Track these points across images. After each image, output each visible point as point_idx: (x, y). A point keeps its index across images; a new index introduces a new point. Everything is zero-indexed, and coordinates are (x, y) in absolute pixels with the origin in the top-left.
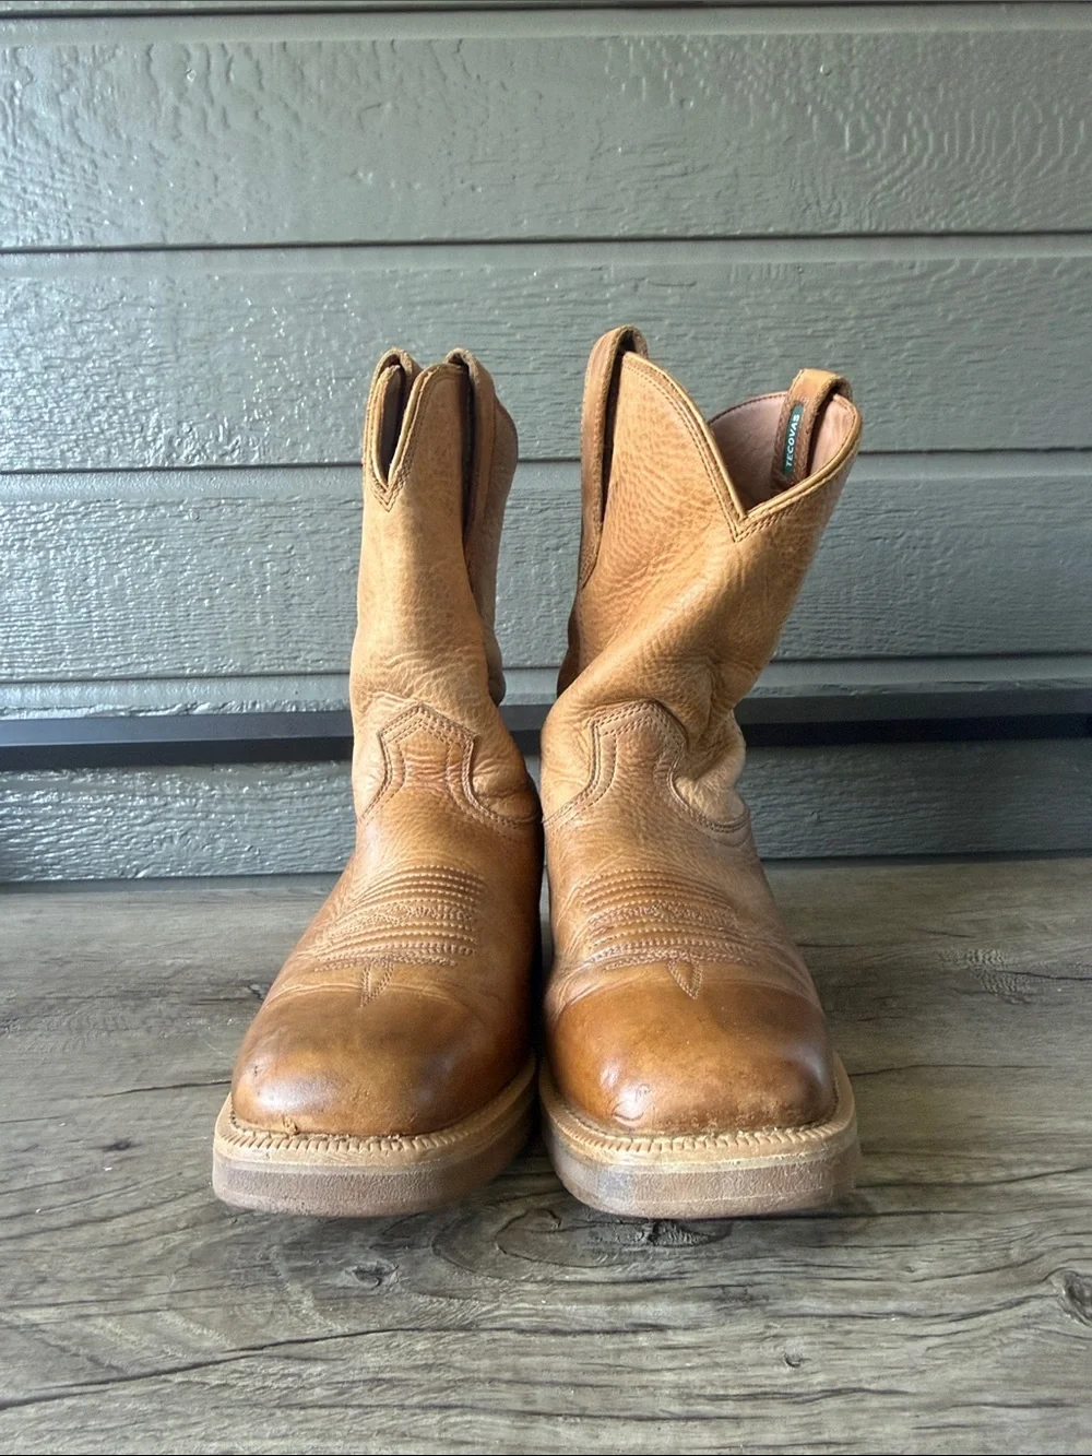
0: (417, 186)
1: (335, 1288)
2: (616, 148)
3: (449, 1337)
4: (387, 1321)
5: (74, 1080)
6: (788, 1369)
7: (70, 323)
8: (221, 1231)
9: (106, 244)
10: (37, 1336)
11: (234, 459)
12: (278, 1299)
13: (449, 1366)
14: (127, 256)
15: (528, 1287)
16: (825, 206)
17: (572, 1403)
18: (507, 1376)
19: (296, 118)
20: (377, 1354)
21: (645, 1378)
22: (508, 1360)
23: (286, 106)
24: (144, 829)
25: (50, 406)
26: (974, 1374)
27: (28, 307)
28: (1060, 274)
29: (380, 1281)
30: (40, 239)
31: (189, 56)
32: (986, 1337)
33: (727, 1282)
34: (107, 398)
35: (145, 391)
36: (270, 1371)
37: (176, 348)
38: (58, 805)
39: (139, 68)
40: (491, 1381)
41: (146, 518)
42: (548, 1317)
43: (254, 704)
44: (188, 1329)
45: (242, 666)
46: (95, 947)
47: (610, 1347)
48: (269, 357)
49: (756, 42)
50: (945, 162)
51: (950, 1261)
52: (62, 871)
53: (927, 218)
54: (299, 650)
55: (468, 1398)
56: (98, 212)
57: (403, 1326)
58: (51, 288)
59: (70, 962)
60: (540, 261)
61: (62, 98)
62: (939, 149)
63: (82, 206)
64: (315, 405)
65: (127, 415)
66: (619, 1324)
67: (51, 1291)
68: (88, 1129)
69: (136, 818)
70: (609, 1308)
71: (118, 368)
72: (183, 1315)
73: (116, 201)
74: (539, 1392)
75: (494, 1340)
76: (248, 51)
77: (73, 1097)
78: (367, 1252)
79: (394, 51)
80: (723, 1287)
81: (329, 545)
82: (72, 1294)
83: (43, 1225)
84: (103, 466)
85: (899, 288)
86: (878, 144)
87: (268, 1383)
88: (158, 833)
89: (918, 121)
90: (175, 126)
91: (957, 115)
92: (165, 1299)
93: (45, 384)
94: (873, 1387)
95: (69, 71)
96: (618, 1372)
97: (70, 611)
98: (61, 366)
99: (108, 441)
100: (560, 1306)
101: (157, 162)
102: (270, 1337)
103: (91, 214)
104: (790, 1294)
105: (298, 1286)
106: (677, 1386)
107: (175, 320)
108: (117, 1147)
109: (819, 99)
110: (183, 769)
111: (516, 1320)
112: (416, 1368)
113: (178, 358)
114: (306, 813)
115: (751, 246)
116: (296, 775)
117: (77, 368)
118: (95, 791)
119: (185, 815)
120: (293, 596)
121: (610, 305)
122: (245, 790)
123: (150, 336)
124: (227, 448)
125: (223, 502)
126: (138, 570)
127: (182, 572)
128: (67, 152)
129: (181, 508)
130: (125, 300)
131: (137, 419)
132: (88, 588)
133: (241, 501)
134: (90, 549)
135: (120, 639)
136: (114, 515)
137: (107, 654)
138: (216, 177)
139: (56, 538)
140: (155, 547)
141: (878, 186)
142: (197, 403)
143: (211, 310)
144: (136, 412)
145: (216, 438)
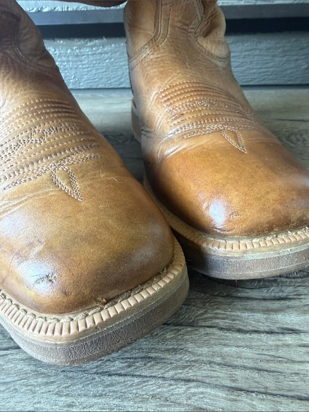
3: (183, 330)
17: (258, 383)
18: (218, 360)
21: (296, 367)
22: (217, 349)
40: (210, 363)
42: (234, 320)
43: (68, 8)
47: (272, 343)
66: (274, 328)
70: (265, 316)
74: (239, 373)
75: (208, 334)
96: (280, 362)
100: (239, 313)
116: (89, 44)
122: (69, 51)
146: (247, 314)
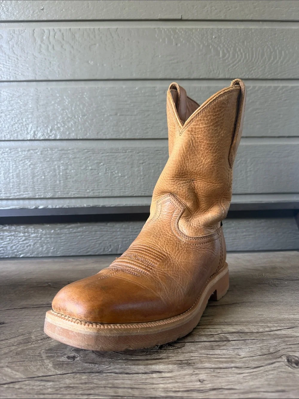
0: (105, 65)
1: (60, 361)
2: (159, 56)
3: (93, 375)
4: (75, 370)
6: (199, 383)
7: (9, 101)
8: (27, 346)
9: (19, 80)
11: (52, 137)
12: (41, 364)
13: (92, 383)
14: (25, 83)
15: (120, 361)
16: (215, 71)
17: (130, 393)
18: (110, 386)
19: (72, 47)
20: (70, 379)
21: (154, 386)
22: (111, 381)
23: (70, 44)
24: (23, 242)
25: (2, 123)
26: (257, 383)
28: (279, 90)
29: (74, 359)
30: (2, 78)
31: (44, 32)
32: (262, 373)
33: (183, 359)
34: (18, 121)
35: (28, 118)
36: (36, 384)
37: (37, 107)
39: (31, 35)
40: (105, 387)
41: (27, 153)
42: (125, 369)
43: (56, 206)
44: (12, 373)
45: (53, 196)
47: (144, 377)
48: (63, 110)
49: (196, 29)
50: (247, 61)
51: (251, 353)
53: (243, 75)
54: (70, 191)
55: (97, 392)
56: (18, 71)
57: (80, 372)
58: (4, 91)
60: (139, 84)
61: (10, 42)
62: (245, 57)
63: (13, 70)
64: (75, 123)
65: (23, 125)
66: (148, 371)
69: (21, 239)
70: (145, 367)
71: (21, 113)
72: (11, 368)
73: (23, 69)
74: (120, 390)
75: (107, 376)
76: (60, 31)
78: (71, 352)
79: (99, 31)
80: (181, 361)
81: (79, 162)
84: (16, 139)
86: (229, 56)
87: (34, 387)
88: (27, 244)
89: (240, 50)
90: (40, 49)
91: (250, 49)
92: (7, 364)
94: (226, 387)
95: (12, 35)
96: (145, 384)
97: (5, 179)
98: (6, 112)
99: (17, 132)
100: (129, 366)
101: (34, 59)
102: (37, 375)
103: (16, 72)
104: (202, 362)
105: (48, 361)
106: (163, 388)
107: (37, 100)
109: (213, 44)
110: (35, 225)
111: (115, 370)
112: (81, 383)
113: (38, 110)
114: (70, 238)
115: (196, 81)
117: (10, 113)
118: (9, 231)
119: (35, 239)
120: (68, 176)
121: (157, 97)
122: (53, 231)
123: (30, 104)
124: (51, 134)
125: (49, 149)
126: (24, 168)
127: (37, 169)
128: (10, 56)
129: (37, 151)
130: (24, 94)
131: (26, 126)
132: (10, 173)
133: (54, 149)
134: (11, 162)
135: (18, 187)
136: (18, 153)
137: (14, 192)
138: (50, 63)
139: (2, 159)
140: (29, 162)
141: (230, 67)
142: (42, 122)
143: (48, 97)
144: (25, 125)
145: (47, 131)
146: (134, 366)
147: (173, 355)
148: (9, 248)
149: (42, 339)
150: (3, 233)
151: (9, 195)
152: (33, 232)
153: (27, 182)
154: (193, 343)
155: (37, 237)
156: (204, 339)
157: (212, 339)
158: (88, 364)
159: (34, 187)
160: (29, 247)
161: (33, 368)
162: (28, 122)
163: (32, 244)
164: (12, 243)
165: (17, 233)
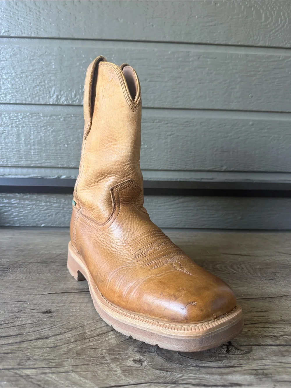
0: (136, 24)
1: (127, 366)
2: (195, 16)
3: (169, 386)
4: (147, 379)
5: (31, 289)
7: (30, 60)
8: (85, 344)
9: (41, 36)
10: (30, 380)
11: (77, 103)
12: (108, 369)
14: (48, 40)
15: (191, 368)
16: (255, 37)
24: (44, 212)
25: (22, 84)
27: (17, 54)
29: (142, 364)
30: (22, 34)
33: (256, 368)
34: (40, 83)
35: (51, 81)
37: (61, 69)
38: (19, 204)
41: (49, 119)
42: (201, 380)
44: (80, 380)
46: (31, 247)
52: (19, 223)
53: (284, 43)
56: (40, 26)
57: (153, 381)
58: (24, 49)
59: (24, 251)
60: (172, 48)
62: (289, 23)
63: (35, 24)
65: (45, 88)
67: (32, 363)
68: (37, 306)
69: (42, 208)
70: (220, 377)
71: (43, 74)
72: (78, 374)
73: (45, 24)
77: (31, 295)
78: (135, 353)
80: (256, 370)
82: (40, 364)
83: (26, 338)
84: (37, 103)
85: (276, 63)
86: (272, 20)
88: (49, 213)
89: (284, 14)
92: (71, 368)
93: (21, 78)
97: (26, 146)
98: (26, 72)
99: (39, 95)
100: (204, 376)
101: (58, 12)
103: (38, 27)
104: (278, 373)
105: (115, 365)
107: (61, 60)
108: (47, 312)
109: (256, 6)
110: (57, 195)
111: (191, 380)
113: (61, 72)
115: (233, 48)
117: (31, 73)
118: (30, 200)
119: (57, 209)
121: (191, 63)
123: (53, 65)
124: (75, 99)
125: (73, 116)
126: (46, 135)
127: (59, 136)
128: (31, 8)
129: (60, 117)
130: (46, 53)
131: (48, 90)
132: (31, 139)
133: (78, 116)
134: (32, 128)
135: (40, 155)
136: (40, 118)
137: (36, 159)
138: (76, 18)
139: (22, 124)
140: (52, 128)
141: (271, 33)
142: (66, 85)
143: (72, 58)
144: (48, 87)
145: (71, 96)
146: (209, 376)
147: (245, 362)
148: (30, 217)
149: (98, 335)
150: (24, 201)
151: (30, 163)
152: (55, 201)
153: (48, 150)
154: (259, 347)
155: (59, 207)
156: (269, 341)
157: (278, 343)
158: (159, 371)
159: (56, 155)
160: (50, 217)
161: (101, 374)
162: (50, 85)
163: (54, 213)
164: (33, 212)
165: (38, 202)
